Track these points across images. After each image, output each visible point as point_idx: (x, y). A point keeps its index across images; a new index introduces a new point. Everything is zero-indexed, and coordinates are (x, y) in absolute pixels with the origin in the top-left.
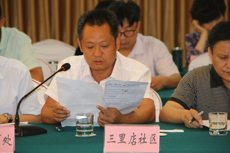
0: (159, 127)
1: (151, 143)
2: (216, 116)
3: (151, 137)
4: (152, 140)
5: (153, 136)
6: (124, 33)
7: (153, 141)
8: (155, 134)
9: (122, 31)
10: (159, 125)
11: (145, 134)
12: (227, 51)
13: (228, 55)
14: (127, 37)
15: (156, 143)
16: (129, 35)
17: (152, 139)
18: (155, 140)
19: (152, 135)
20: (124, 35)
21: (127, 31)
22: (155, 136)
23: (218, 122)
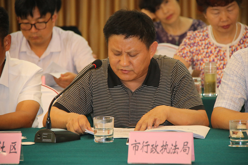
0: (21, 134)
1: (10, 152)
2: (101, 121)
3: (11, 145)
4: (11, 149)
5: (14, 145)
6: (34, 24)
7: (13, 150)
8: (16, 142)
9: (33, 22)
10: (20, 132)
11: (4, 142)
12: (120, 46)
13: (122, 52)
14: (39, 30)
15: (16, 152)
16: (40, 28)
17: (12, 147)
18: (15, 149)
19: (12, 143)
20: (35, 27)
21: (38, 22)
22: (15, 145)
23: (104, 128)
